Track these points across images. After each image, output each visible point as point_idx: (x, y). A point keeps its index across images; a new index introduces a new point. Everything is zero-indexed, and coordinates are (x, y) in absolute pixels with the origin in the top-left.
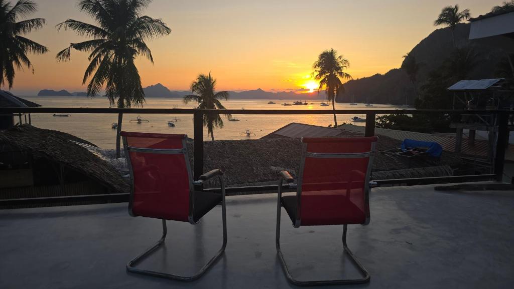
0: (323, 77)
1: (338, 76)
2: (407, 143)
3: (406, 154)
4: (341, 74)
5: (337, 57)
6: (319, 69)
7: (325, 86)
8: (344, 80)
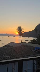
0: (19, 32)
1: (22, 32)
2: (36, 48)
3: (36, 51)
4: (22, 31)
5: (21, 28)
6: (18, 30)
7: (19, 34)
8: (23, 32)
